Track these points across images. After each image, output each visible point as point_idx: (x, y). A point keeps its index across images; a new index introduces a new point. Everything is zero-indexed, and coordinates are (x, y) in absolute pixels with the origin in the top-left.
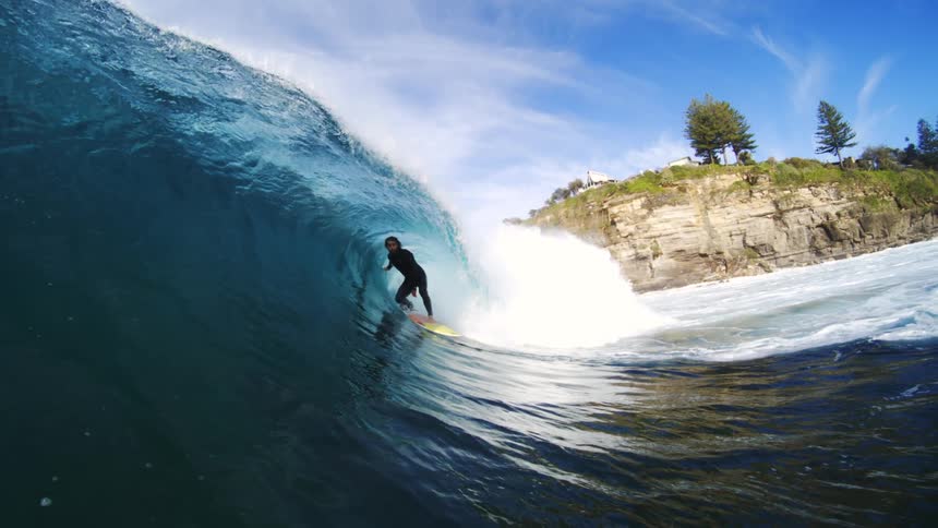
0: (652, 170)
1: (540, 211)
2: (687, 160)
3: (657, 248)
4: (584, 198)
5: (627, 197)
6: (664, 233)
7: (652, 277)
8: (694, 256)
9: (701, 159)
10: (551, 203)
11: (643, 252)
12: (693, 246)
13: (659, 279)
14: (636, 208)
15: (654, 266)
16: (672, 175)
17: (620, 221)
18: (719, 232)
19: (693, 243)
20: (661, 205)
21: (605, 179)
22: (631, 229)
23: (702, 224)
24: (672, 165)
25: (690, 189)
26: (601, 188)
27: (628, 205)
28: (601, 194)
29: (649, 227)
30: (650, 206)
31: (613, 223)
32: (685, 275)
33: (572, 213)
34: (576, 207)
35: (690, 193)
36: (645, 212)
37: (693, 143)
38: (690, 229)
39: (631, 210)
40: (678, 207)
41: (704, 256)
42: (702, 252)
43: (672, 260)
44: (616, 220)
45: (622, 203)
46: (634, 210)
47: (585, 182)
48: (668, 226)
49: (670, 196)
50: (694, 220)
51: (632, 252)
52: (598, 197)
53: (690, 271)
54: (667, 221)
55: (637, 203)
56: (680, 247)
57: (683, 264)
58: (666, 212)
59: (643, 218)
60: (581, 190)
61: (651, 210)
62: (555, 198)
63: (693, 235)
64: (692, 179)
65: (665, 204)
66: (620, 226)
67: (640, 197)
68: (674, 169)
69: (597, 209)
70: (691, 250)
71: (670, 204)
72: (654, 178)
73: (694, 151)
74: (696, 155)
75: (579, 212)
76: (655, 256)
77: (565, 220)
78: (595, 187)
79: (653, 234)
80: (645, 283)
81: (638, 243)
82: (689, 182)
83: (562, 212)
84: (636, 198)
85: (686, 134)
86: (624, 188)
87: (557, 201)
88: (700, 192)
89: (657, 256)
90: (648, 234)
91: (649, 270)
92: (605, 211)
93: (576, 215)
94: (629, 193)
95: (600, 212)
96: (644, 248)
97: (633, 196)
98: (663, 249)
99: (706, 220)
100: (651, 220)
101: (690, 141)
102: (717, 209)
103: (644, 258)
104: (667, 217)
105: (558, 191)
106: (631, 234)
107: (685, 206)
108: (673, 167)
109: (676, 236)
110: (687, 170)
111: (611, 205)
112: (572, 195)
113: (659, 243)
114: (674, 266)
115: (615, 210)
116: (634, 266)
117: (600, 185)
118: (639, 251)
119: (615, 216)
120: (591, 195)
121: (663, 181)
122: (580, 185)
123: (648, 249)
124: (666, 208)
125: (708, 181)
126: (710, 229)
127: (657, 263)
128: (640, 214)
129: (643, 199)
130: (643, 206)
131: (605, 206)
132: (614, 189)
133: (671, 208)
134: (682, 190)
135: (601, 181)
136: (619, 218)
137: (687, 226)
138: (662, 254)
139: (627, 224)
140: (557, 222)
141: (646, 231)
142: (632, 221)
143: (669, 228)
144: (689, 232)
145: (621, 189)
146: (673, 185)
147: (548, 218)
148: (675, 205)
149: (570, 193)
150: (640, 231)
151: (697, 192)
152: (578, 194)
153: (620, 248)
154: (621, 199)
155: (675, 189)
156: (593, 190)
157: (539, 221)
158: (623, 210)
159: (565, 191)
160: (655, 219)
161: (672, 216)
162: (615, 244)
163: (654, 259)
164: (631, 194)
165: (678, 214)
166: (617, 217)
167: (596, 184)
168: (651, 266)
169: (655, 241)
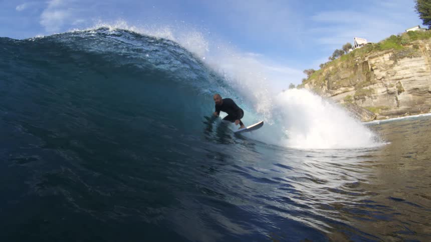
0: (396, 35)
1: (326, 64)
2: (418, 27)
3: (401, 87)
4: (353, 55)
5: (380, 53)
6: (405, 77)
7: (398, 106)
8: (425, 92)
9: (427, 27)
10: (333, 59)
11: (391, 89)
12: (424, 86)
13: (402, 108)
15: (399, 99)
16: (408, 37)
17: (376, 69)
19: (425, 83)
20: (402, 57)
21: (365, 42)
22: (384, 74)
23: (429, 70)
24: (407, 31)
25: (421, 46)
26: (362, 48)
27: (381, 58)
28: (363, 51)
29: (395, 72)
30: (395, 58)
31: (372, 70)
32: (419, 106)
33: (345, 66)
34: (348, 60)
35: (421, 49)
36: (392, 62)
37: (421, 16)
38: (422, 74)
39: (383, 62)
40: (413, 59)
42: (430, 90)
43: (411, 96)
44: (373, 68)
45: (377, 56)
46: (385, 61)
47: (353, 45)
48: (407, 72)
49: (409, 51)
50: (424, 68)
51: (385, 89)
52: (361, 53)
53: (423, 103)
54: (407, 68)
55: (387, 57)
56: (415, 86)
57: (417, 98)
58: (406, 62)
59: (391, 66)
60: (351, 50)
61: (396, 61)
62: (335, 55)
63: (424, 78)
64: (422, 39)
65: (404, 57)
66: (376, 72)
67: (388, 53)
68: (410, 33)
69: (361, 61)
70: (422, 88)
71: (408, 57)
72: (396, 40)
73: (422, 21)
74: (424, 24)
75: (349, 64)
76: (400, 92)
77: (341, 69)
78: (359, 47)
79: (398, 77)
80: (393, 110)
81: (388, 84)
82: (420, 41)
83: (339, 64)
84: (386, 53)
85: (415, 9)
86: (378, 47)
87: (336, 58)
88: (428, 48)
89: (401, 93)
90: (395, 78)
91: (395, 102)
92: (366, 62)
93: (348, 66)
94: (380, 50)
95: (363, 63)
96: (392, 87)
97: (384, 52)
98: (405, 88)
100: (396, 68)
101: (419, 15)
103: (392, 94)
104: (407, 66)
105: (337, 51)
106: (383, 77)
107: (418, 59)
108: (409, 32)
109: (413, 79)
110: (418, 34)
111: (370, 58)
112: (345, 53)
113: (402, 83)
114: (412, 99)
115: (373, 61)
116: (386, 99)
117: (362, 46)
118: (389, 89)
119: (372, 65)
120: (357, 52)
121: (403, 41)
122: (350, 47)
123: (395, 87)
124: (406, 60)
127: (401, 97)
128: (389, 64)
129: (391, 54)
130: (391, 59)
131: (367, 59)
132: (372, 48)
133: (409, 59)
134: (416, 47)
135: (363, 44)
136: (375, 67)
137: (420, 72)
138: (404, 91)
139: (381, 71)
140: (336, 70)
141: (393, 76)
142: (384, 69)
143: (408, 73)
144: (421, 76)
145: (375, 48)
146: (410, 44)
147: (331, 68)
148: (411, 58)
149: (344, 52)
150: (389, 75)
151: (426, 49)
152: (349, 52)
153: (377, 87)
154: (376, 54)
155: (411, 46)
156: (358, 50)
157: (325, 71)
158: (377, 61)
159: (341, 51)
160: (399, 67)
161: (410, 65)
162: (373, 84)
163: (399, 94)
164: (382, 50)
165: (414, 64)
166: (374, 66)
167: (360, 45)
168: (397, 99)
169: (399, 82)
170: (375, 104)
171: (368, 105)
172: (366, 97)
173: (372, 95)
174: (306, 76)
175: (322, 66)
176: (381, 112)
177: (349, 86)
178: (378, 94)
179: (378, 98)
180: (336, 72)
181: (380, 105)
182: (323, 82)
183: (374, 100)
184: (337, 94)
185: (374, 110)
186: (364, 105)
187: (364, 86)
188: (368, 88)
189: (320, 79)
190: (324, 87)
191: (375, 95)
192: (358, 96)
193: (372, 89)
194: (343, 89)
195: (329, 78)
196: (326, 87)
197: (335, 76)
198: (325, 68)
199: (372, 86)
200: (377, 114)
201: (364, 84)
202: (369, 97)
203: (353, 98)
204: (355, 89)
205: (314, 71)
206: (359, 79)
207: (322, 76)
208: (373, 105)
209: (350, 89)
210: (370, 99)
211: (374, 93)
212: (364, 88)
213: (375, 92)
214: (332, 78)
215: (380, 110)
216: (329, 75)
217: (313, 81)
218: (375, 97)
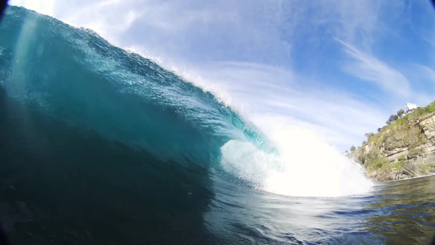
1: (383, 128)
4: (406, 118)
5: (429, 115)
10: (389, 123)
17: (426, 130)
21: (415, 107)
27: (430, 119)
28: (414, 115)
31: (423, 131)
33: (400, 128)
34: (402, 124)
39: (432, 122)
44: (424, 129)
45: (427, 118)
47: (405, 111)
52: (413, 117)
60: (404, 115)
62: (390, 120)
66: (427, 133)
69: (414, 124)
75: (404, 127)
77: (396, 132)
78: (410, 112)
83: (395, 128)
86: (428, 110)
87: (392, 123)
92: (418, 124)
93: (402, 128)
95: (415, 125)
105: (392, 117)
111: (421, 121)
112: (399, 118)
115: (423, 123)
117: (413, 111)
120: (409, 116)
122: (403, 113)
131: (418, 122)
132: (421, 111)
135: (413, 109)
136: (426, 128)
140: (393, 133)
142: (433, 129)
145: (426, 111)
147: (388, 131)
149: (397, 117)
152: (402, 117)
153: (427, 146)
154: (426, 116)
156: (410, 114)
157: (383, 133)
158: (427, 122)
159: (395, 116)
162: (424, 144)
164: (431, 112)
166: (424, 127)
167: (411, 110)
170: (425, 162)
171: (419, 163)
172: (417, 156)
173: (423, 154)
174: (366, 139)
175: (379, 130)
176: (430, 169)
177: (403, 147)
178: (428, 153)
179: (428, 157)
180: (392, 135)
181: (430, 163)
182: (381, 144)
183: (424, 159)
184: (392, 155)
185: (424, 168)
186: (415, 164)
187: (416, 146)
188: (419, 147)
189: (378, 141)
190: (382, 148)
191: (426, 153)
192: (411, 155)
193: (423, 148)
194: (397, 149)
195: (386, 140)
196: (384, 148)
197: (392, 138)
198: (382, 131)
199: (423, 146)
200: (427, 171)
201: (417, 144)
202: (420, 155)
203: (406, 158)
204: (409, 149)
205: (373, 135)
206: (412, 140)
207: (380, 139)
208: (423, 162)
209: (404, 149)
210: (421, 157)
211: (424, 152)
212: (417, 148)
213: (426, 151)
214: (389, 140)
215: (430, 167)
216: (386, 138)
217: (372, 143)
218: (425, 155)
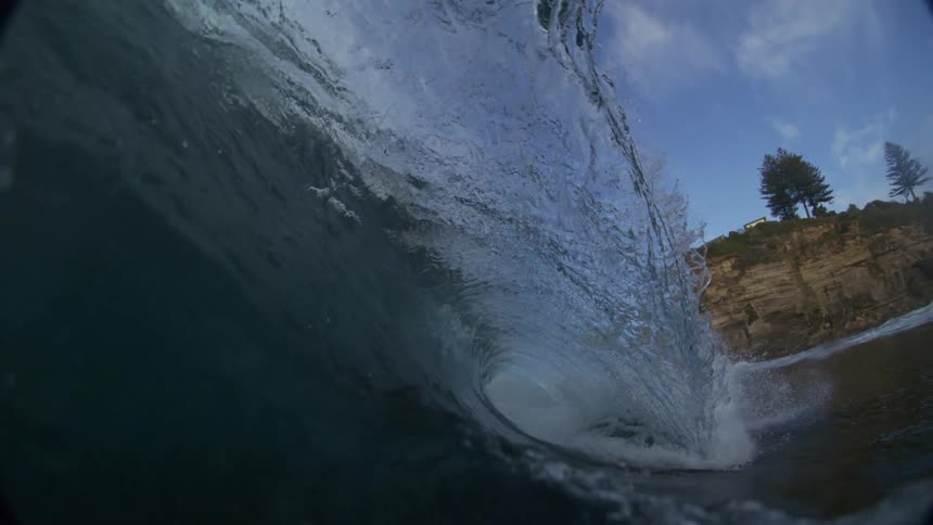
0: (736, 231)
3: (752, 312)
6: (758, 295)
7: (750, 344)
8: (790, 317)
9: (779, 218)
11: (741, 316)
12: (788, 306)
13: (756, 346)
14: (726, 270)
15: (750, 332)
18: (814, 287)
19: (788, 302)
20: (753, 263)
22: (723, 293)
23: (794, 281)
25: (780, 245)
29: (744, 289)
30: (742, 266)
32: (782, 339)
35: (781, 250)
36: (736, 273)
38: (784, 288)
40: (770, 265)
41: (801, 315)
42: (798, 311)
43: (768, 325)
46: (725, 273)
48: (761, 286)
49: (761, 254)
50: (787, 278)
51: (726, 318)
53: (787, 334)
54: (760, 281)
55: (727, 265)
56: (773, 308)
57: (778, 328)
58: (759, 271)
59: (736, 279)
61: (743, 274)
63: (788, 294)
64: (779, 235)
65: (757, 263)
67: (728, 258)
70: (786, 311)
71: (762, 262)
72: (740, 238)
73: (769, 211)
76: (752, 317)
79: (747, 296)
81: (731, 308)
82: (777, 237)
84: (725, 260)
88: (789, 248)
89: (753, 320)
90: (742, 297)
91: (745, 337)
94: (718, 255)
96: (738, 313)
97: (721, 258)
98: (758, 313)
99: (799, 278)
100: (744, 282)
101: (765, 201)
102: (809, 263)
103: (740, 324)
104: (760, 277)
106: (724, 299)
107: (778, 264)
109: (771, 297)
113: (753, 305)
114: (770, 330)
118: (733, 316)
123: (743, 313)
125: (795, 235)
126: (805, 285)
127: (752, 329)
128: (731, 276)
129: (733, 260)
130: (734, 267)
133: (765, 266)
134: (772, 247)
137: (781, 285)
138: (757, 318)
139: (719, 288)
141: (740, 295)
143: (763, 288)
144: (781, 292)
146: (761, 244)
148: (768, 263)
150: (733, 295)
151: (786, 249)
155: (764, 247)
160: (749, 280)
161: (765, 276)
163: (750, 324)
165: (771, 273)
168: (747, 331)
169: (749, 305)
